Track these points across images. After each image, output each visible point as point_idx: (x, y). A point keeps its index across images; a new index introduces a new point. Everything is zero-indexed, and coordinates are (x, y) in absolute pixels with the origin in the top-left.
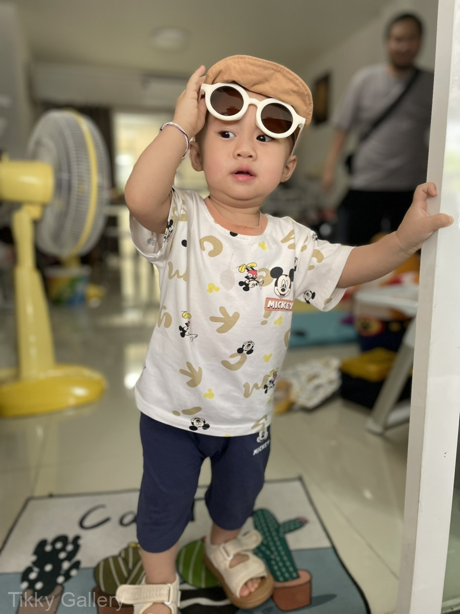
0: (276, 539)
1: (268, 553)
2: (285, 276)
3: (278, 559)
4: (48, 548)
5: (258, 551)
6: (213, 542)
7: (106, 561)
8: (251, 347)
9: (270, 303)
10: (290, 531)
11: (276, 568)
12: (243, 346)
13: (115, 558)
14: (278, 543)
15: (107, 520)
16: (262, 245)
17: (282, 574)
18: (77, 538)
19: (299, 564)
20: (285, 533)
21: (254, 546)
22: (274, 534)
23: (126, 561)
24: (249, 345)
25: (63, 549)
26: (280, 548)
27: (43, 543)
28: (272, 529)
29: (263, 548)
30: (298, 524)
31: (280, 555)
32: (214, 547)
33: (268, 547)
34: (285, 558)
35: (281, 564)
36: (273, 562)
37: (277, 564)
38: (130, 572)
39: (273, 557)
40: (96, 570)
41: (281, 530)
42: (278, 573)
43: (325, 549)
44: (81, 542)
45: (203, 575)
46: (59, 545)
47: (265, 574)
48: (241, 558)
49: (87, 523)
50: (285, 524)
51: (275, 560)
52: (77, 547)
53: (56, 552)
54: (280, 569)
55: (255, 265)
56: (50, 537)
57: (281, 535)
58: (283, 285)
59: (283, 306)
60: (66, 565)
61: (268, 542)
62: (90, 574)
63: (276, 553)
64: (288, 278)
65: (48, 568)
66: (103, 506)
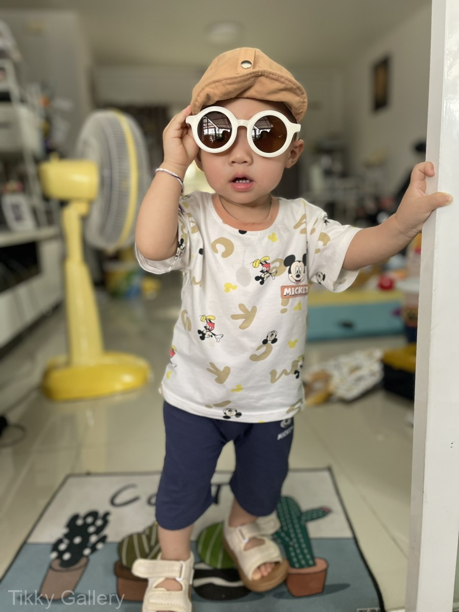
0: (297, 526)
1: (287, 539)
2: (298, 262)
3: (296, 546)
4: (80, 522)
5: (277, 537)
6: (230, 524)
7: (131, 537)
8: (274, 336)
9: (286, 291)
10: (313, 519)
11: (293, 554)
12: (267, 336)
13: (139, 535)
14: (299, 531)
15: (136, 499)
16: (272, 238)
17: (299, 561)
18: (107, 514)
19: (316, 552)
20: (307, 521)
21: (271, 531)
22: (296, 521)
23: (149, 538)
24: (272, 334)
25: (93, 524)
26: (300, 536)
27: (75, 517)
28: (294, 517)
29: (283, 535)
30: (322, 513)
31: (298, 542)
32: (232, 529)
33: (288, 534)
34: (304, 546)
35: (298, 551)
36: (291, 549)
37: (295, 550)
38: (151, 548)
39: (291, 543)
40: (120, 544)
41: (304, 518)
42: (295, 560)
43: (347, 539)
44: (110, 518)
45: (221, 556)
46: (90, 520)
47: (280, 559)
48: (256, 542)
49: (118, 500)
50: (307, 512)
51: (293, 547)
52: (105, 522)
53: (86, 526)
54: (297, 555)
55: (267, 258)
56: (83, 511)
57: (302, 523)
58: (298, 271)
59: (300, 291)
60: (93, 539)
61: (288, 529)
62: (115, 548)
63: (295, 540)
64: (302, 264)
65: (77, 540)
66: (133, 486)
